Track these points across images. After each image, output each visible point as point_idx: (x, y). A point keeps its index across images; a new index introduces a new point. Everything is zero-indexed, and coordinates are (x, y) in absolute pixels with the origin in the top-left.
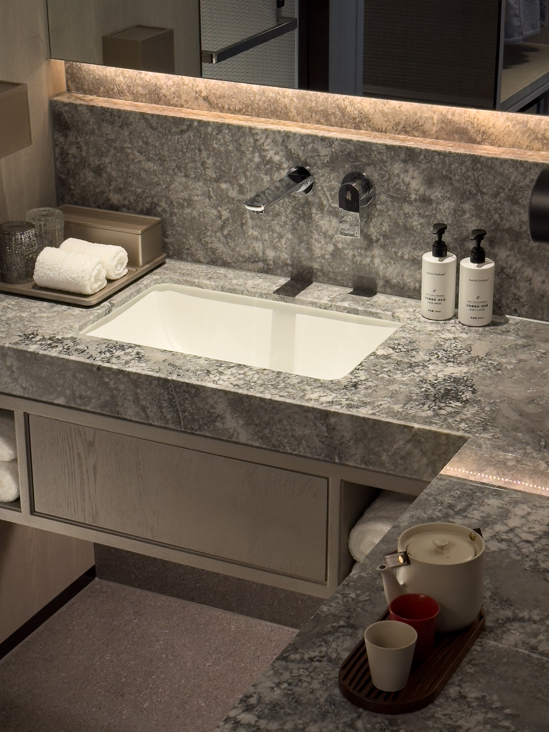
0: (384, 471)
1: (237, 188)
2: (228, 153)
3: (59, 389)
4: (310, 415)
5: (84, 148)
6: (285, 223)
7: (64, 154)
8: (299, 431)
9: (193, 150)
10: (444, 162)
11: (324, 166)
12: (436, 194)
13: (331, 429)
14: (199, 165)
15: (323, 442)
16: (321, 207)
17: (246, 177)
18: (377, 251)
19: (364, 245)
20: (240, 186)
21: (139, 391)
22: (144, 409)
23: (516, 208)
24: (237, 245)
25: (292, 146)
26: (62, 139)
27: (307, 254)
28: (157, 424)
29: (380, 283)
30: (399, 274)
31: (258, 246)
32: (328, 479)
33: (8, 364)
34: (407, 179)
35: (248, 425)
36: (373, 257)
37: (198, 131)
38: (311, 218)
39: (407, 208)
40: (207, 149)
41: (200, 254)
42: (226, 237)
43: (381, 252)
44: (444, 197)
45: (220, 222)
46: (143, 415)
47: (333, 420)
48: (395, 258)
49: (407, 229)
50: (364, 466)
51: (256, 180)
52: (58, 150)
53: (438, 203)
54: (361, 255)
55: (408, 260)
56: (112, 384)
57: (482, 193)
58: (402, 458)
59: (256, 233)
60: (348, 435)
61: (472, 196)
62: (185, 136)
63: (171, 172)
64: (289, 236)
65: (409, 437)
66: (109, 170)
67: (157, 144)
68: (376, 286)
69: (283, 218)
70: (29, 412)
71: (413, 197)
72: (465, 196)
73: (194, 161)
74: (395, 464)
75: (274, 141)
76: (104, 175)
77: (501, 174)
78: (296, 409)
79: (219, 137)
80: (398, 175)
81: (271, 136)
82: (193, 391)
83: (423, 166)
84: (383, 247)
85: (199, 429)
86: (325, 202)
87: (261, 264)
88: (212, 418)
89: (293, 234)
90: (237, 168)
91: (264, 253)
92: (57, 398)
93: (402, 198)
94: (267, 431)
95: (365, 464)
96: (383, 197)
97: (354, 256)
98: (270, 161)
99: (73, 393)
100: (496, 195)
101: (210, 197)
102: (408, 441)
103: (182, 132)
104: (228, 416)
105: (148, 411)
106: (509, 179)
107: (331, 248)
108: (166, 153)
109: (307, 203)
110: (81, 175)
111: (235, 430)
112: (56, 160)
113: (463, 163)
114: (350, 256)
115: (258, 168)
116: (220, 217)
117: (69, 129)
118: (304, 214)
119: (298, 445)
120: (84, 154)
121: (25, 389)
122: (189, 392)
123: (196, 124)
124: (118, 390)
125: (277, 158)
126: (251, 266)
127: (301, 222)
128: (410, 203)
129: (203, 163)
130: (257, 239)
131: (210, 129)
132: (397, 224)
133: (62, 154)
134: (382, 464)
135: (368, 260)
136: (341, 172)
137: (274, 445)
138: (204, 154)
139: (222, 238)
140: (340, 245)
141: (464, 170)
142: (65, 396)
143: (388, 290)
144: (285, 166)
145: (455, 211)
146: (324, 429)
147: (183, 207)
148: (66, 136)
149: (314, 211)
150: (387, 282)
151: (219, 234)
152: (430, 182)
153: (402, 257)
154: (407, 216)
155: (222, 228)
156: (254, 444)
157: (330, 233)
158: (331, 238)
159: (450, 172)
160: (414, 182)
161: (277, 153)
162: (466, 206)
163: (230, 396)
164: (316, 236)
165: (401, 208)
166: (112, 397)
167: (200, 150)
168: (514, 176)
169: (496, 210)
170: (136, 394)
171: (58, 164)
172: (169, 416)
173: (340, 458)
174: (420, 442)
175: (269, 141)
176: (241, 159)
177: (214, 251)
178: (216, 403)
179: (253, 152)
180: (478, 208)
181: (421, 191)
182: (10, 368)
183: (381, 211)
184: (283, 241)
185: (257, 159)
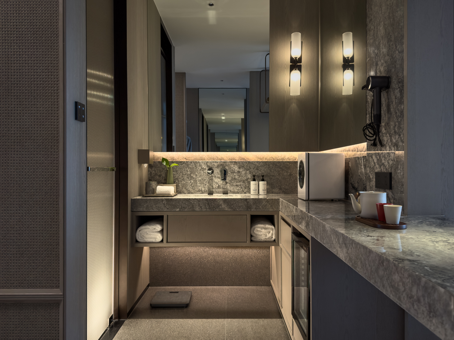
0: (260, 210)
1: (195, 175)
2: (193, 168)
3: (178, 207)
4: (243, 200)
5: (156, 171)
6: (207, 181)
7: (151, 173)
8: (240, 205)
9: (185, 168)
10: (242, 163)
11: (216, 167)
12: (241, 170)
13: (248, 203)
14: (186, 171)
15: (246, 206)
16: (215, 177)
17: (197, 172)
18: (228, 184)
19: (225, 184)
20: (196, 175)
21: (200, 203)
22: (201, 207)
23: (258, 171)
24: (195, 188)
25: (208, 164)
26: (151, 170)
27: (212, 188)
28: (204, 210)
29: (229, 191)
30: (233, 189)
31: (200, 188)
32: (247, 215)
33: (164, 203)
34: (234, 168)
35: (228, 205)
36: (227, 186)
37: (186, 164)
38: (213, 180)
39: (235, 174)
40: (188, 167)
41: (186, 192)
42: (192, 187)
43: (229, 184)
44: (243, 171)
45: (191, 184)
46: (201, 209)
47: (248, 200)
48: (232, 185)
49: (235, 179)
50: (256, 210)
51: (200, 173)
52: (149, 172)
53: (242, 172)
54: (224, 186)
55: (235, 185)
56: (193, 203)
57: (251, 169)
58: (265, 206)
59: (199, 185)
60: (252, 203)
61: (249, 170)
62: (183, 165)
63: (179, 174)
64: (208, 184)
65: (266, 201)
66: (163, 175)
67: (176, 168)
68: (228, 192)
69: (206, 181)
70: (168, 215)
71: (236, 171)
72: (247, 170)
73: (185, 170)
74: (263, 208)
75: (204, 164)
76: (161, 177)
77: (255, 164)
78: (239, 199)
79: (191, 164)
80: (233, 167)
81: (203, 163)
82: (214, 200)
83: (238, 165)
84: (229, 183)
85: (215, 209)
86: (216, 175)
87: (201, 192)
88: (219, 206)
89: (209, 184)
90: (195, 171)
91: (201, 189)
92: (177, 209)
93: (233, 172)
94: (232, 206)
95: (256, 209)
96: (229, 173)
97: (223, 186)
98: (203, 168)
99: (182, 207)
100: (254, 169)
101: (188, 178)
102: (266, 202)
103: (182, 164)
104: (223, 204)
105: (202, 207)
106: (256, 165)
107: (217, 185)
108: (178, 169)
109: (212, 176)
110: (155, 177)
111: (224, 208)
112: (149, 175)
113: (246, 163)
114: (222, 187)
115: (200, 170)
116: (191, 182)
117: (153, 167)
118: (211, 179)
119: (240, 208)
120: (156, 172)
121: (168, 209)
122: (213, 201)
123: (185, 162)
124: (194, 203)
125: (205, 167)
126: (198, 193)
127: (210, 181)
128: (235, 173)
129: (187, 171)
130: (200, 186)
131: (189, 163)
132: (232, 178)
133: (150, 173)
134: (260, 209)
135: (226, 187)
136: (220, 168)
137: (234, 209)
138: (187, 169)
139: (191, 187)
140: (219, 185)
141: (247, 164)
142: (179, 208)
143: (231, 193)
144: (207, 169)
145: (245, 173)
146: (246, 203)
147: (182, 181)
148: (152, 169)
149: (213, 178)
150: (230, 191)
151: (190, 186)
152: (239, 168)
153: (234, 185)
154: (235, 176)
155: (191, 185)
156: (229, 210)
157: (217, 182)
158: (218, 183)
159: (244, 165)
160: (236, 168)
161: (205, 166)
162: (248, 172)
163: (223, 199)
164: (214, 183)
165: (233, 174)
166: (192, 206)
167: (186, 168)
168: (257, 164)
169: (254, 172)
170: (199, 204)
171: (149, 176)
172: (207, 208)
173: (250, 209)
174: (269, 201)
175: (203, 164)
176: (196, 168)
177: (189, 190)
178: (220, 202)
179: (199, 167)
180: (250, 172)
181: (238, 170)
182: (164, 204)
183: (229, 176)
184: (206, 186)
185: (200, 168)
